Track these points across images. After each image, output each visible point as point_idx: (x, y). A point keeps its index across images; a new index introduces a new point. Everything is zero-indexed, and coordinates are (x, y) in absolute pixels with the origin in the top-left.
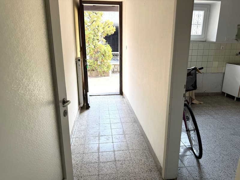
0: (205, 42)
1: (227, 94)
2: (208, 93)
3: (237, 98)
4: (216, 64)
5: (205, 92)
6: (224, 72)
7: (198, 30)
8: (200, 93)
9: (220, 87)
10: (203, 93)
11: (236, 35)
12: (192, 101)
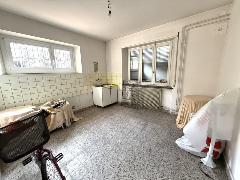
0: (75, 74)
1: (97, 105)
2: (86, 108)
3: (103, 107)
4: (86, 88)
5: (84, 107)
6: (92, 92)
7: (69, 65)
8: (80, 110)
9: (92, 102)
10: (82, 109)
11: (94, 69)
12: (73, 120)
